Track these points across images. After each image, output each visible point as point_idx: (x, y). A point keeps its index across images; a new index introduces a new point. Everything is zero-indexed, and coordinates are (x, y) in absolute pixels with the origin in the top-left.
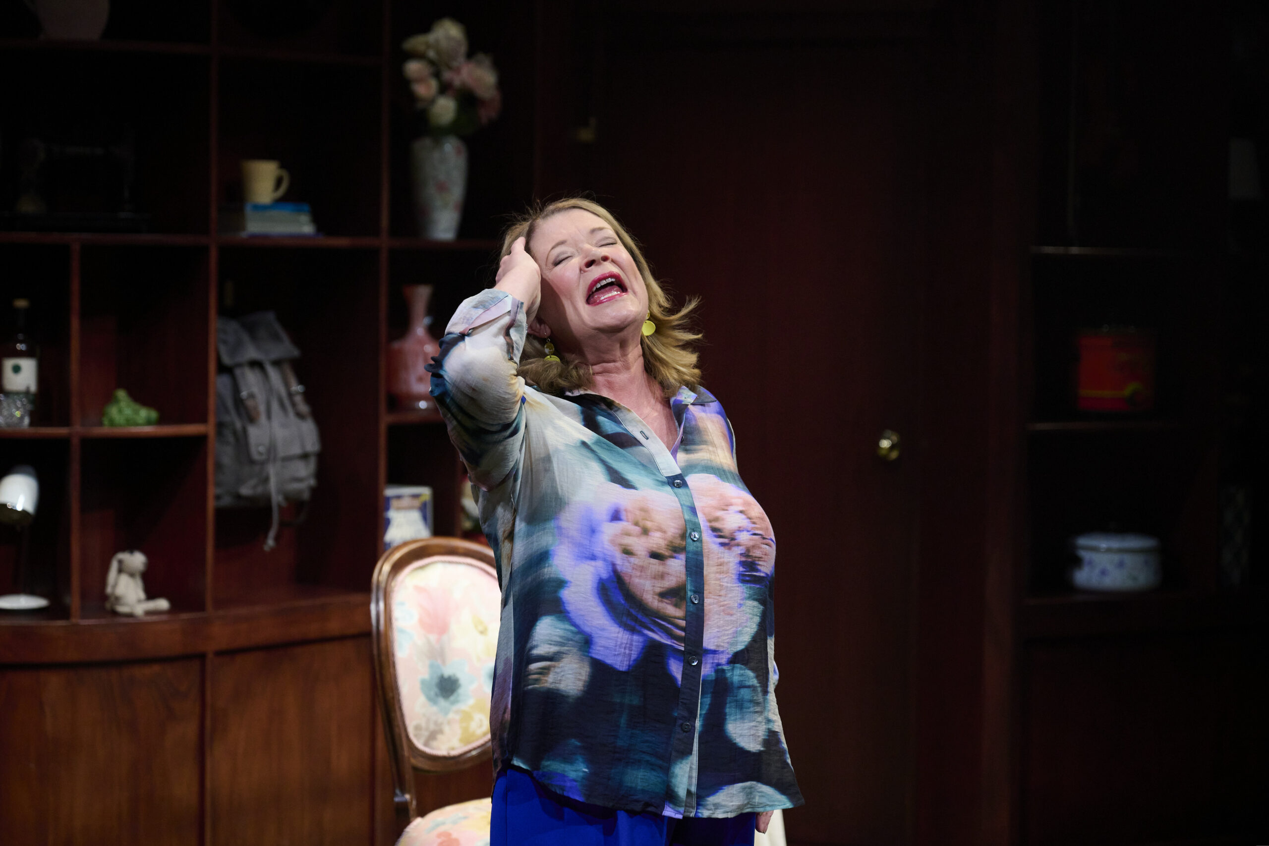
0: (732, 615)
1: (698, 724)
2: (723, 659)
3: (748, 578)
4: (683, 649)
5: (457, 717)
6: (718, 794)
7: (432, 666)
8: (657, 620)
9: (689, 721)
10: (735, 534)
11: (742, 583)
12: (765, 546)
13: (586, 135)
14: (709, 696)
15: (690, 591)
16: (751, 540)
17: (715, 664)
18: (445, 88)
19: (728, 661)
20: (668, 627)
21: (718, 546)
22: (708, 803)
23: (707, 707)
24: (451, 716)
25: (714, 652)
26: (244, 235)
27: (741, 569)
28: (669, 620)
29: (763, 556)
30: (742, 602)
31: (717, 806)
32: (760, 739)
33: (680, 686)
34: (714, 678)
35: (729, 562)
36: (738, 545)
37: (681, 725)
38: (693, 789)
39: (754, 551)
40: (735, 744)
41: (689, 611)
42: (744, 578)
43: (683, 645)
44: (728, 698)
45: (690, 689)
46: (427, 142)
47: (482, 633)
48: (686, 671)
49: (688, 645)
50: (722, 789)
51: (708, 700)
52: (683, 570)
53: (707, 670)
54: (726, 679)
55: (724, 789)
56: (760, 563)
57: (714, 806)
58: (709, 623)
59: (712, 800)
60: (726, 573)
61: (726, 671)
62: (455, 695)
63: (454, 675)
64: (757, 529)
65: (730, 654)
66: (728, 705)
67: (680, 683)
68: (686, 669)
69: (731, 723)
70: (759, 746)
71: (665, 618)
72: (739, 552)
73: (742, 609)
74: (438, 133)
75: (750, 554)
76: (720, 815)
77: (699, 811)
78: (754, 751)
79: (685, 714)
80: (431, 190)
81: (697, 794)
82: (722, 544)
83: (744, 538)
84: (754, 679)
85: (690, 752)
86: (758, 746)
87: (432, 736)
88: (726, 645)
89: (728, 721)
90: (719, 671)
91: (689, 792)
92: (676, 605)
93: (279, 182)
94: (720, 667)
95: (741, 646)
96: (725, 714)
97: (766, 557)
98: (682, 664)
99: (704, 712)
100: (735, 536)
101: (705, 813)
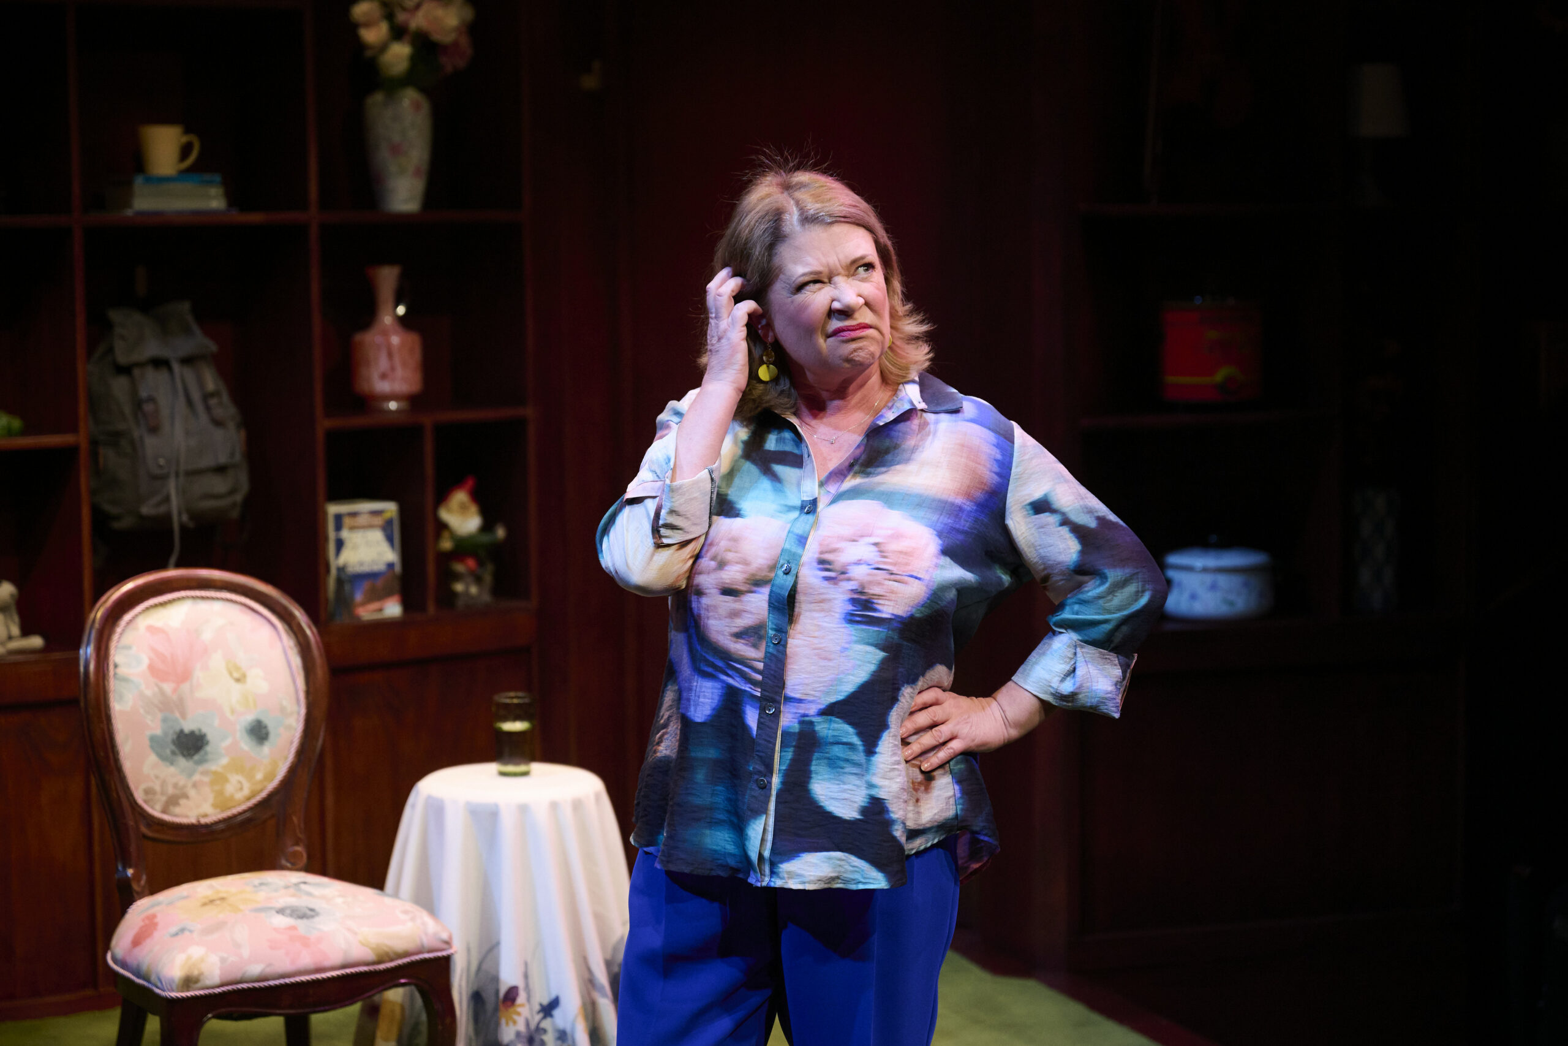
0: (830, 660)
1: (776, 781)
2: (812, 710)
3: (858, 619)
4: (759, 694)
5: (206, 779)
6: (793, 861)
7: (165, 720)
8: (732, 663)
9: (765, 776)
10: (848, 567)
11: (848, 623)
12: (891, 583)
13: (589, 82)
14: (792, 749)
15: (772, 629)
16: (869, 575)
17: (799, 715)
18: (398, 33)
19: (818, 712)
20: (743, 671)
21: (821, 580)
22: (781, 870)
23: (788, 762)
24: (197, 777)
25: (800, 701)
26: (129, 213)
27: (851, 607)
28: (746, 662)
29: (888, 594)
30: (847, 646)
31: (792, 875)
32: (856, 805)
33: (755, 736)
34: (797, 730)
35: (835, 599)
36: (849, 579)
37: (757, 780)
38: (767, 854)
39: (871, 587)
40: (821, 807)
41: (769, 653)
42: (852, 618)
43: (760, 690)
44: (816, 754)
45: (766, 740)
46: (378, 97)
47: (238, 680)
48: (762, 720)
49: (765, 690)
50: (799, 856)
51: (789, 755)
52: (765, 605)
53: (788, 720)
54: (814, 732)
55: (802, 857)
56: (880, 602)
57: (787, 874)
58: (795, 667)
59: (785, 867)
60: (828, 612)
61: (816, 724)
62: (202, 752)
63: (200, 730)
64: (885, 563)
65: (823, 705)
66: (814, 763)
67: (755, 733)
68: (762, 718)
69: (818, 783)
70: (856, 813)
71: (743, 661)
72: (850, 588)
73: (847, 653)
74: (393, 86)
75: (866, 591)
76: (794, 885)
77: (773, 879)
78: (848, 819)
79: (761, 768)
80: (383, 155)
81: (770, 860)
82: (827, 579)
83: (860, 573)
84: (854, 736)
85: (765, 811)
86: (852, 813)
87: (173, 801)
88: (817, 694)
89: (813, 781)
90: (806, 724)
91: (761, 857)
92: (755, 646)
93: (185, 151)
94: (807, 719)
95: (841, 696)
96: (810, 772)
97: (894, 595)
98: (758, 712)
99: (784, 768)
100: (847, 570)
101: (778, 883)
